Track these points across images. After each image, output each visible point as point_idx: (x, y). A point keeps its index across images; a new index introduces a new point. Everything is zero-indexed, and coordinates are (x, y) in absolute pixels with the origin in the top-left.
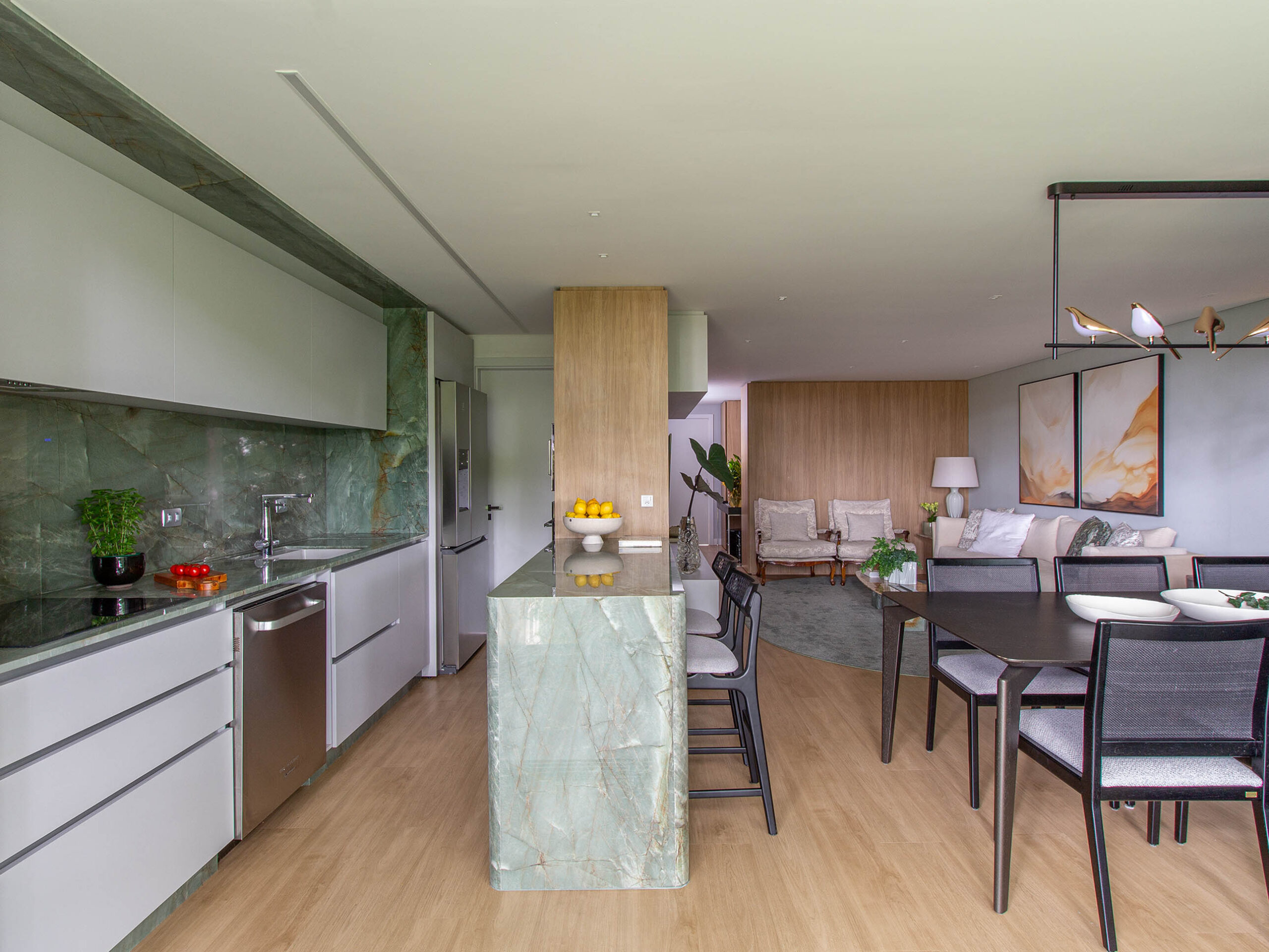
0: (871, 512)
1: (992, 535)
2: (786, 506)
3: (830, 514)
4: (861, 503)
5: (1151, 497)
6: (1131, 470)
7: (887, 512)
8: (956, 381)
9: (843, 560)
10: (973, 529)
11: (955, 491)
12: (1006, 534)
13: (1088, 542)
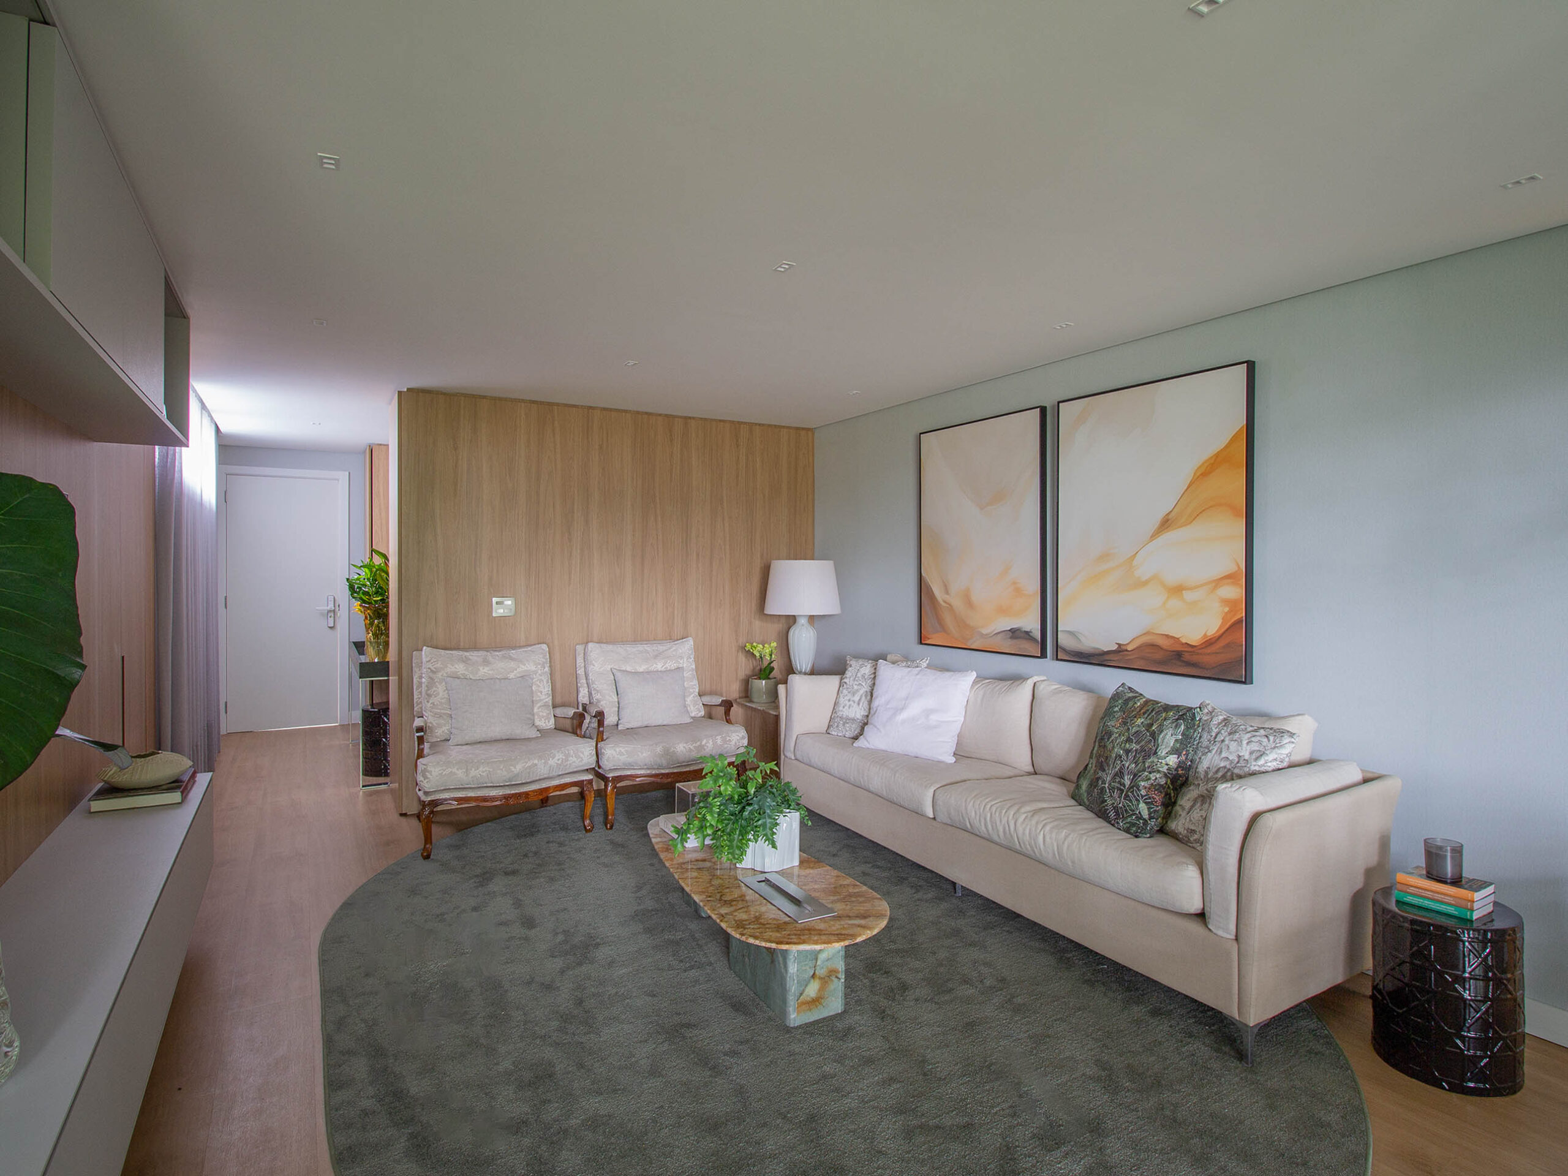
0: (659, 666)
1: (904, 715)
3: (581, 672)
4: (640, 647)
5: (1228, 646)
6: (1177, 590)
7: (688, 664)
8: (797, 429)
9: (610, 775)
10: (856, 698)
11: (803, 622)
12: (928, 712)
13: (1162, 752)
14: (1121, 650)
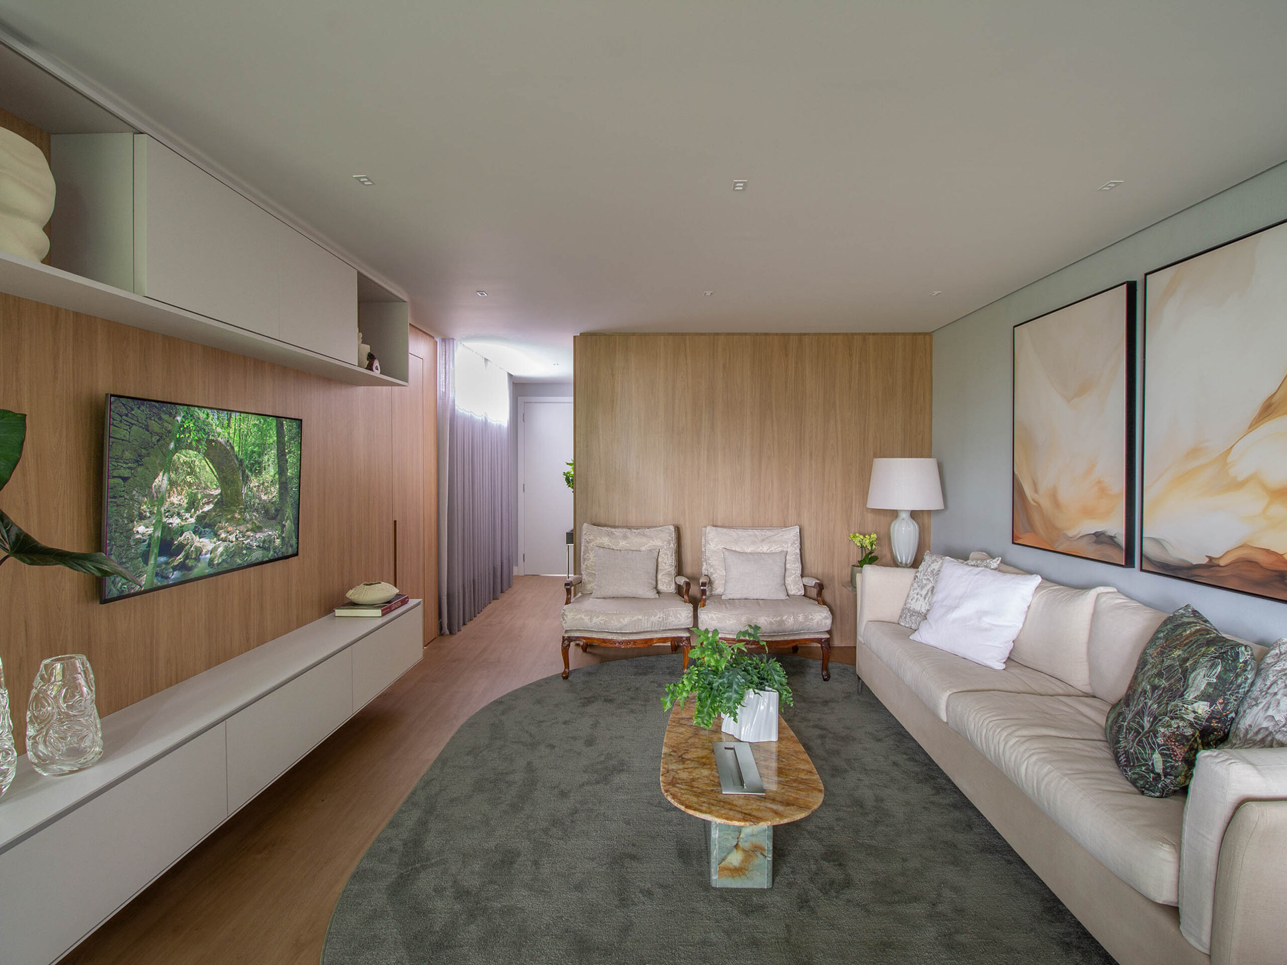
0: (765, 548)
1: (956, 614)
2: (625, 537)
4: (753, 533)
6: (1282, 494)
7: (791, 549)
8: (915, 334)
10: (924, 592)
11: (904, 516)
12: (981, 614)
13: (1190, 695)
14: (1212, 564)
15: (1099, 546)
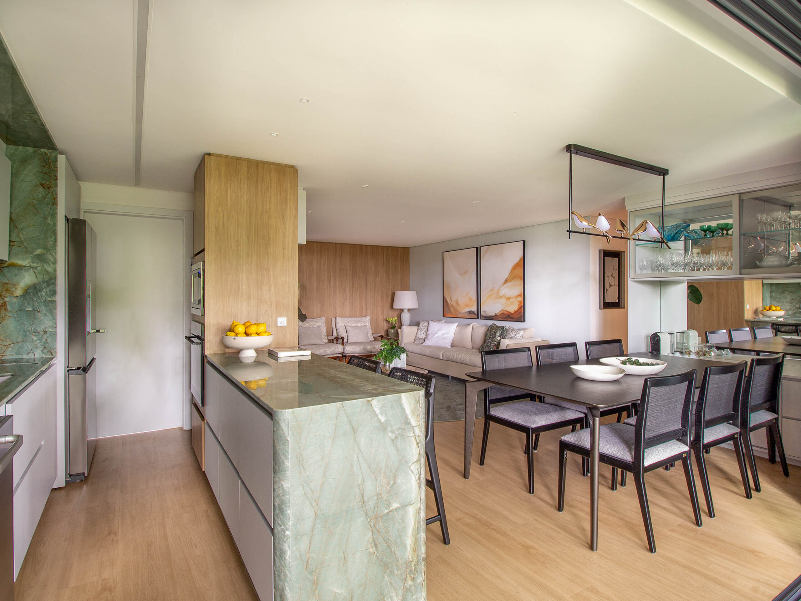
0: (359, 324)
1: (436, 335)
3: (334, 326)
4: (353, 319)
5: (519, 313)
6: (509, 299)
7: (368, 324)
8: (403, 248)
9: (347, 355)
10: (423, 332)
11: (406, 311)
12: (443, 334)
13: (497, 337)
14: (496, 315)
15: (471, 314)
